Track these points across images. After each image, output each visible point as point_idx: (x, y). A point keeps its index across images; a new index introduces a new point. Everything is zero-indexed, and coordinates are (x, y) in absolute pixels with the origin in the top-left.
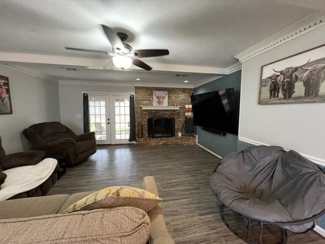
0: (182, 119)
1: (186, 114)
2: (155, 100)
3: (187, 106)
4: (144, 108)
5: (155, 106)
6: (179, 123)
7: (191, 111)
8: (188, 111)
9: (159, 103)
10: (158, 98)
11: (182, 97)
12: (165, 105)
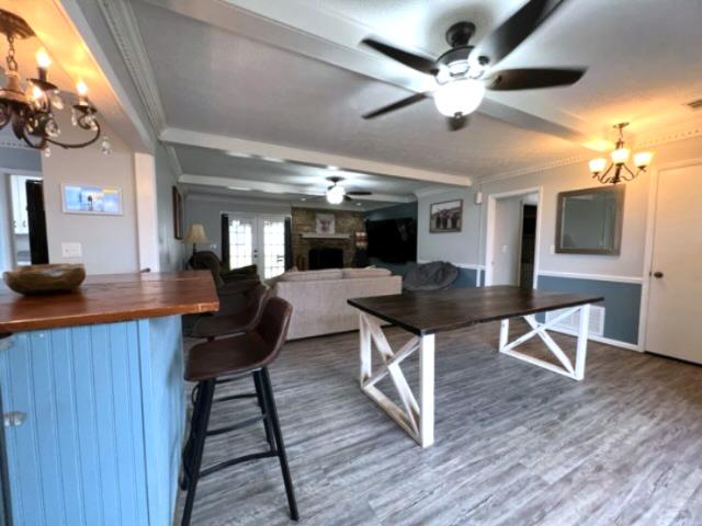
0: (352, 251)
1: (358, 244)
2: (319, 225)
3: (358, 234)
4: (305, 235)
5: (319, 233)
6: (348, 255)
7: (364, 240)
8: (360, 240)
9: (324, 229)
10: (323, 222)
11: (351, 222)
12: (331, 232)
